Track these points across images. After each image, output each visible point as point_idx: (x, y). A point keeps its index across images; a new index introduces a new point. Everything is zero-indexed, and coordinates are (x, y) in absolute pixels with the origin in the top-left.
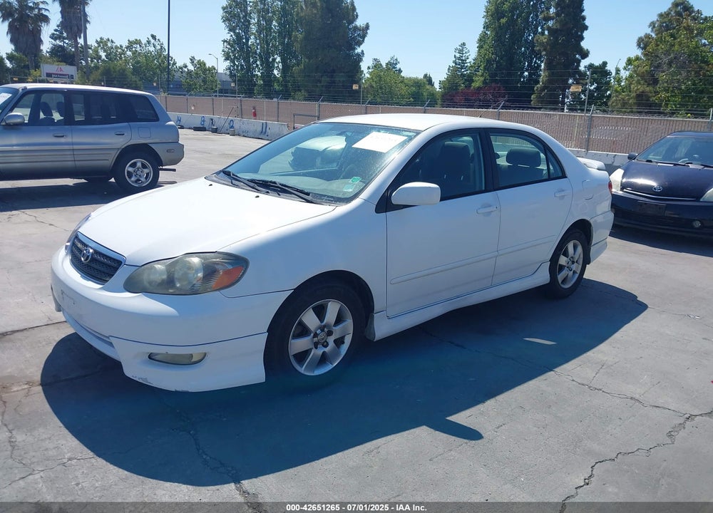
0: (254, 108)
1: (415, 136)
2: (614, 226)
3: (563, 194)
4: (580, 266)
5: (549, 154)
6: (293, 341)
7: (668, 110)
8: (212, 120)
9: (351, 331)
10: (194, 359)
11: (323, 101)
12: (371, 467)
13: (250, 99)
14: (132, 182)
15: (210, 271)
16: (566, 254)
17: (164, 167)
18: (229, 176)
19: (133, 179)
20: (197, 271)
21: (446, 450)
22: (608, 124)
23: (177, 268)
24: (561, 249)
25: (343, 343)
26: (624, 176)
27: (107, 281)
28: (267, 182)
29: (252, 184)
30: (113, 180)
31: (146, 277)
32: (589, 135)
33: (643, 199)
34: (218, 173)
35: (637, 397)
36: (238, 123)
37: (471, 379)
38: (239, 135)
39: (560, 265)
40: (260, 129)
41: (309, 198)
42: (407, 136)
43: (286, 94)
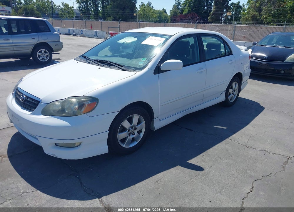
0: (91, 25)
1: (169, 38)
2: (251, 74)
3: (231, 62)
4: (237, 92)
5: (225, 44)
6: (119, 134)
7: (266, 23)
8: (73, 30)
9: (145, 126)
10: (76, 145)
11: (121, 21)
12: (159, 189)
13: (89, 21)
14: (40, 59)
15: (81, 105)
16: (232, 88)
17: (54, 53)
18: (85, 58)
19: (41, 58)
20: (75, 105)
21: (190, 179)
22: (242, 29)
23: (66, 104)
24: (230, 86)
25: (141, 132)
26: (252, 52)
27: (34, 110)
28: (103, 61)
29: (97, 62)
30: (31, 58)
31: (52, 109)
32: (234, 34)
33: (260, 62)
34: (80, 57)
35: (267, 150)
36: (85, 31)
37: (197, 145)
38: (85, 36)
39: (229, 93)
40: (94, 34)
41: (123, 68)
42: (165, 38)
43: (104, 18)
